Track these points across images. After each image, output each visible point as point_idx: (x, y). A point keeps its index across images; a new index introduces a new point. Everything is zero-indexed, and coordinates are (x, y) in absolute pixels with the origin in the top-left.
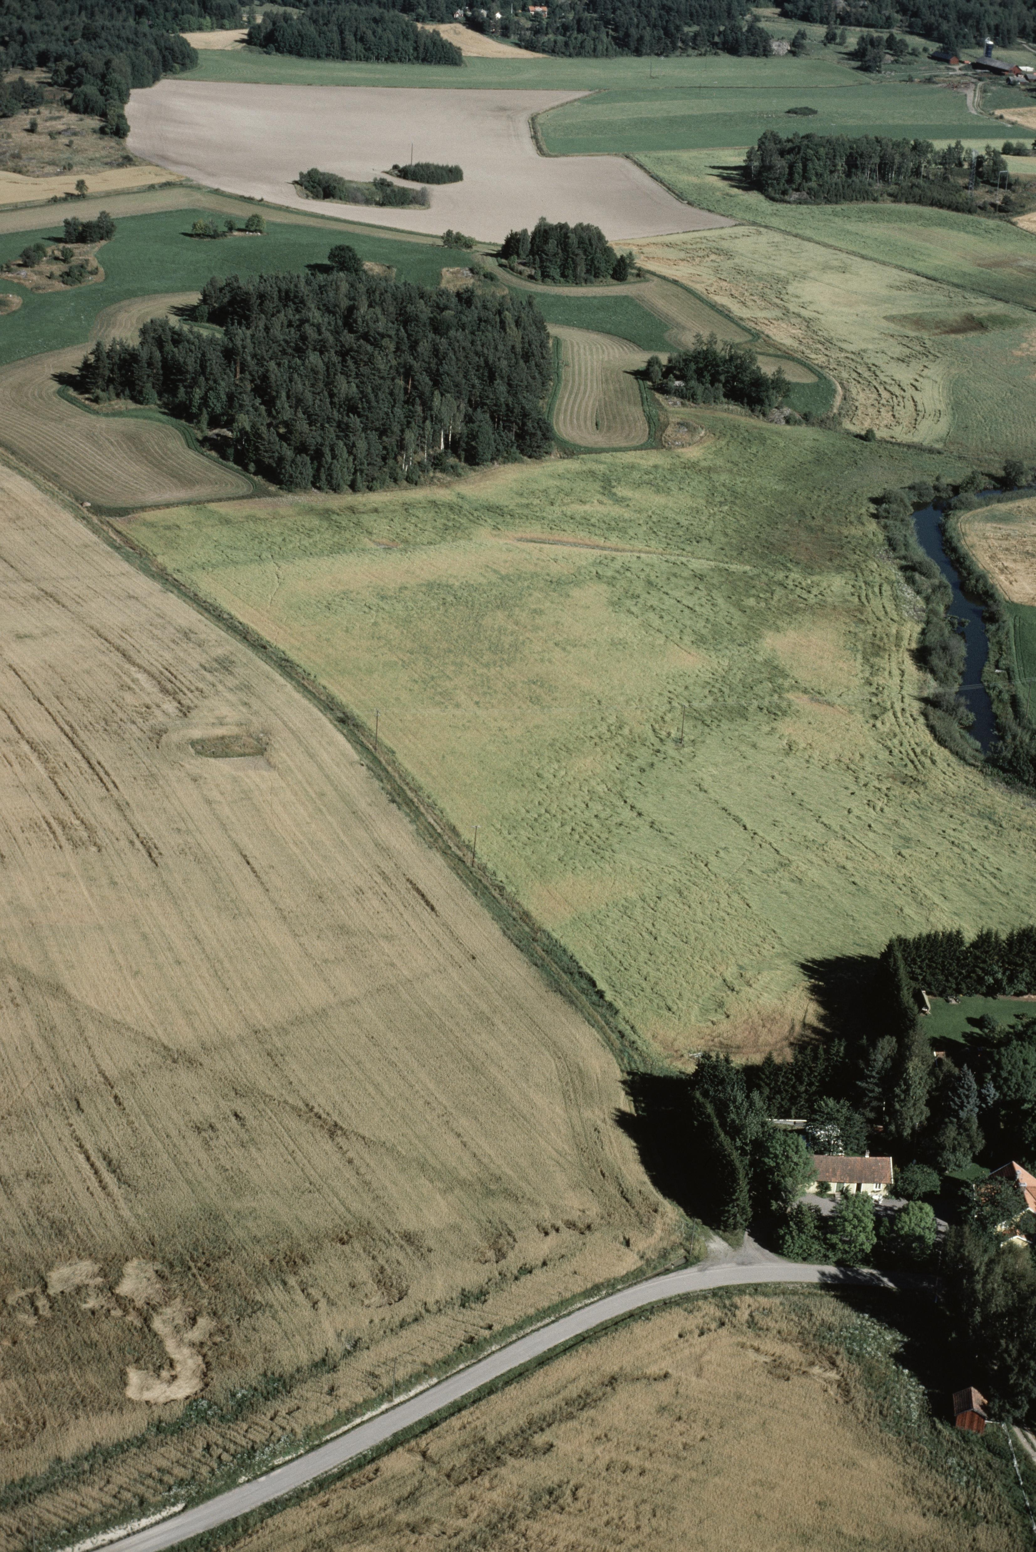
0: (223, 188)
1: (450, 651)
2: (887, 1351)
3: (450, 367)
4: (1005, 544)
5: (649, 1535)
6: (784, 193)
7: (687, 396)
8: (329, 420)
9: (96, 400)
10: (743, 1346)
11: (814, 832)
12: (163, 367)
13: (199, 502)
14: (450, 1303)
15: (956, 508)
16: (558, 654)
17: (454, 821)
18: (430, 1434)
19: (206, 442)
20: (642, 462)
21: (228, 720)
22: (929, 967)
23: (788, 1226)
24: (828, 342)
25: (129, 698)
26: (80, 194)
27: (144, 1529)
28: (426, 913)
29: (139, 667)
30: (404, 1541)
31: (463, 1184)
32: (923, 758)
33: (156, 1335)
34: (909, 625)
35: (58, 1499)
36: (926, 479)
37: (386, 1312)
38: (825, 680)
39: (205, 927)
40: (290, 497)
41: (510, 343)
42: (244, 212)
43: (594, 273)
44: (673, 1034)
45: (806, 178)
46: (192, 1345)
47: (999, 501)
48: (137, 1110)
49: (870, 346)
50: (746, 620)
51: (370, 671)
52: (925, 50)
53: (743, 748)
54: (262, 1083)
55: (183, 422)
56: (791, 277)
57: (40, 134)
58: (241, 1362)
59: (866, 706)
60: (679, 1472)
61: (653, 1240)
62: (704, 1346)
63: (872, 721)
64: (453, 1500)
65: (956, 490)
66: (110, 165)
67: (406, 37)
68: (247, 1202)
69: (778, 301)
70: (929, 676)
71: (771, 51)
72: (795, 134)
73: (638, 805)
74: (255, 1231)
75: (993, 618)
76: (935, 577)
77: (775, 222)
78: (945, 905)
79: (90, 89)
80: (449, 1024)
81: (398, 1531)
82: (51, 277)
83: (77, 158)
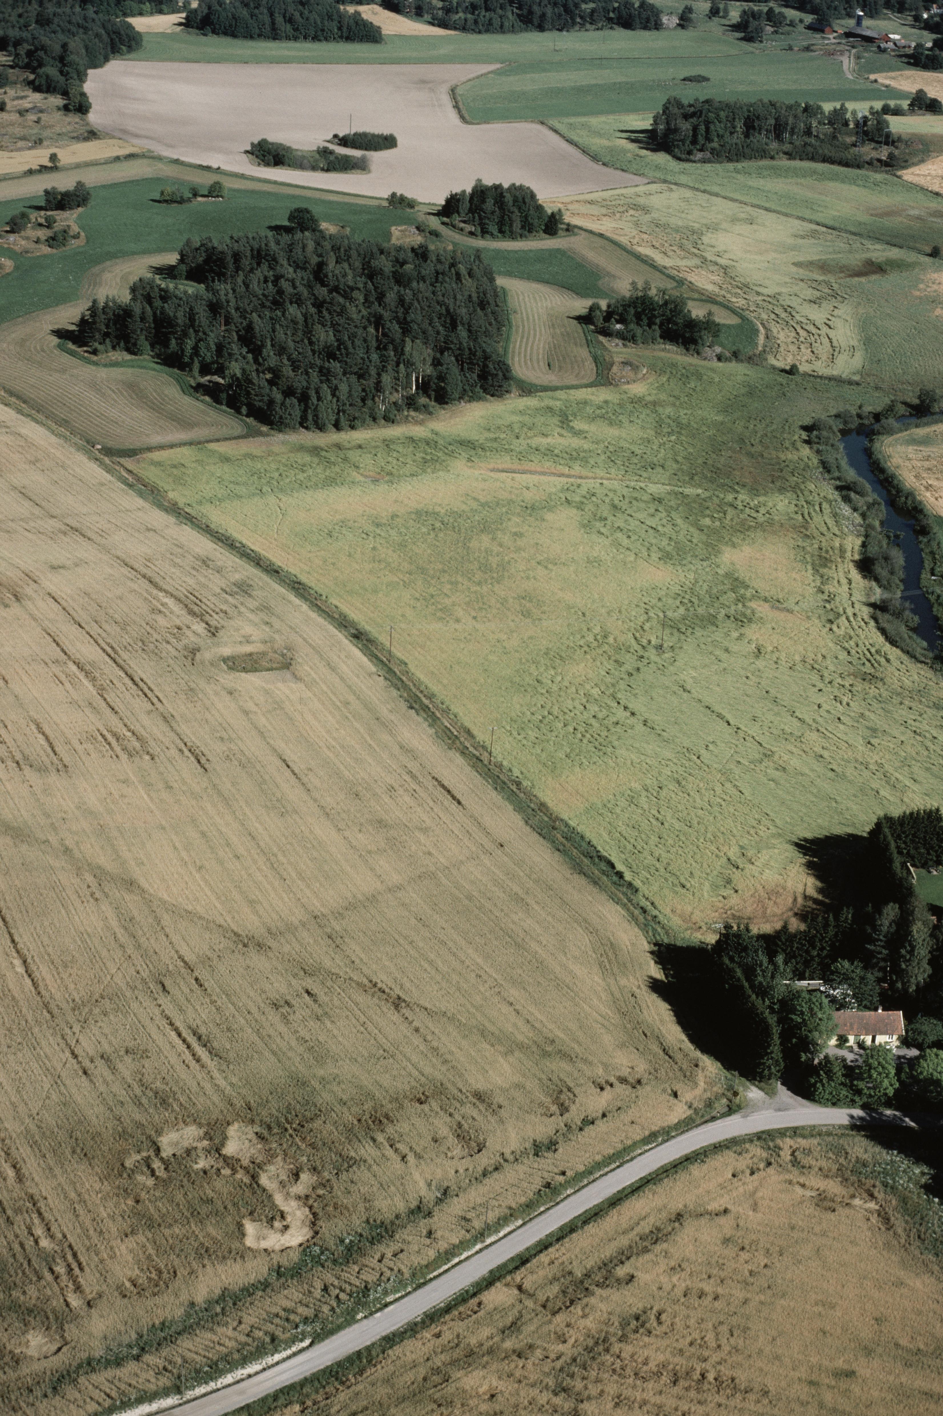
0: (182, 159)
1: (445, 571)
2: (917, 1183)
3: (416, 316)
4: (926, 464)
5: (730, 1353)
6: (690, 153)
7: (627, 338)
8: (312, 366)
9: (95, 352)
10: (790, 1182)
11: (791, 725)
12: (155, 321)
13: (199, 443)
14: (525, 1152)
15: (879, 433)
16: (541, 571)
17: (468, 724)
18: (523, 1269)
19: (199, 388)
20: (593, 398)
21: (253, 638)
22: (913, 841)
23: (818, 1075)
24: (745, 287)
25: (162, 621)
26: (53, 166)
27: (277, 1363)
28: (454, 806)
29: (166, 592)
30: (513, 1365)
31: (521, 1046)
32: (878, 657)
33: (264, 1190)
34: (850, 538)
35: (198, 1340)
36: (848, 407)
37: (467, 1163)
38: (782, 589)
39: (257, 825)
40: (281, 436)
41: (467, 293)
42: (206, 180)
43: (528, 228)
44: (690, 909)
45: (708, 139)
46: (298, 1198)
47: (917, 426)
48: (218, 990)
49: (784, 290)
50: (704, 538)
51: (375, 591)
52: (801, 21)
53: (718, 652)
54: (327, 963)
55: (176, 370)
56: (704, 229)
57: (9, 112)
58: (345, 1212)
59: (821, 611)
60: (749, 1295)
61: (698, 1091)
62: (756, 1184)
63: (828, 626)
64: (552, 1327)
65: (877, 417)
66: (77, 139)
67: (330, 18)
68: (329, 1070)
69: (696, 251)
70: (874, 584)
71: (662, 24)
72: (697, 100)
73: (630, 706)
74: (340, 1094)
75: (924, 531)
76: (867, 495)
77: (683, 179)
78: (915, 787)
79: (51, 70)
80: (488, 905)
81: (506, 1357)
82: (38, 241)
83: (47, 133)
